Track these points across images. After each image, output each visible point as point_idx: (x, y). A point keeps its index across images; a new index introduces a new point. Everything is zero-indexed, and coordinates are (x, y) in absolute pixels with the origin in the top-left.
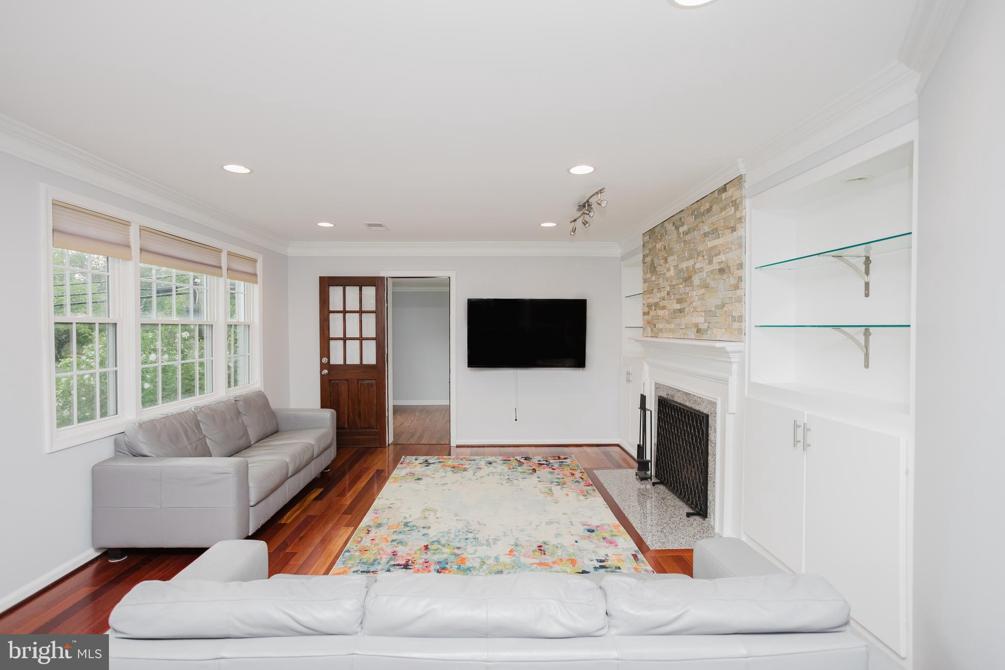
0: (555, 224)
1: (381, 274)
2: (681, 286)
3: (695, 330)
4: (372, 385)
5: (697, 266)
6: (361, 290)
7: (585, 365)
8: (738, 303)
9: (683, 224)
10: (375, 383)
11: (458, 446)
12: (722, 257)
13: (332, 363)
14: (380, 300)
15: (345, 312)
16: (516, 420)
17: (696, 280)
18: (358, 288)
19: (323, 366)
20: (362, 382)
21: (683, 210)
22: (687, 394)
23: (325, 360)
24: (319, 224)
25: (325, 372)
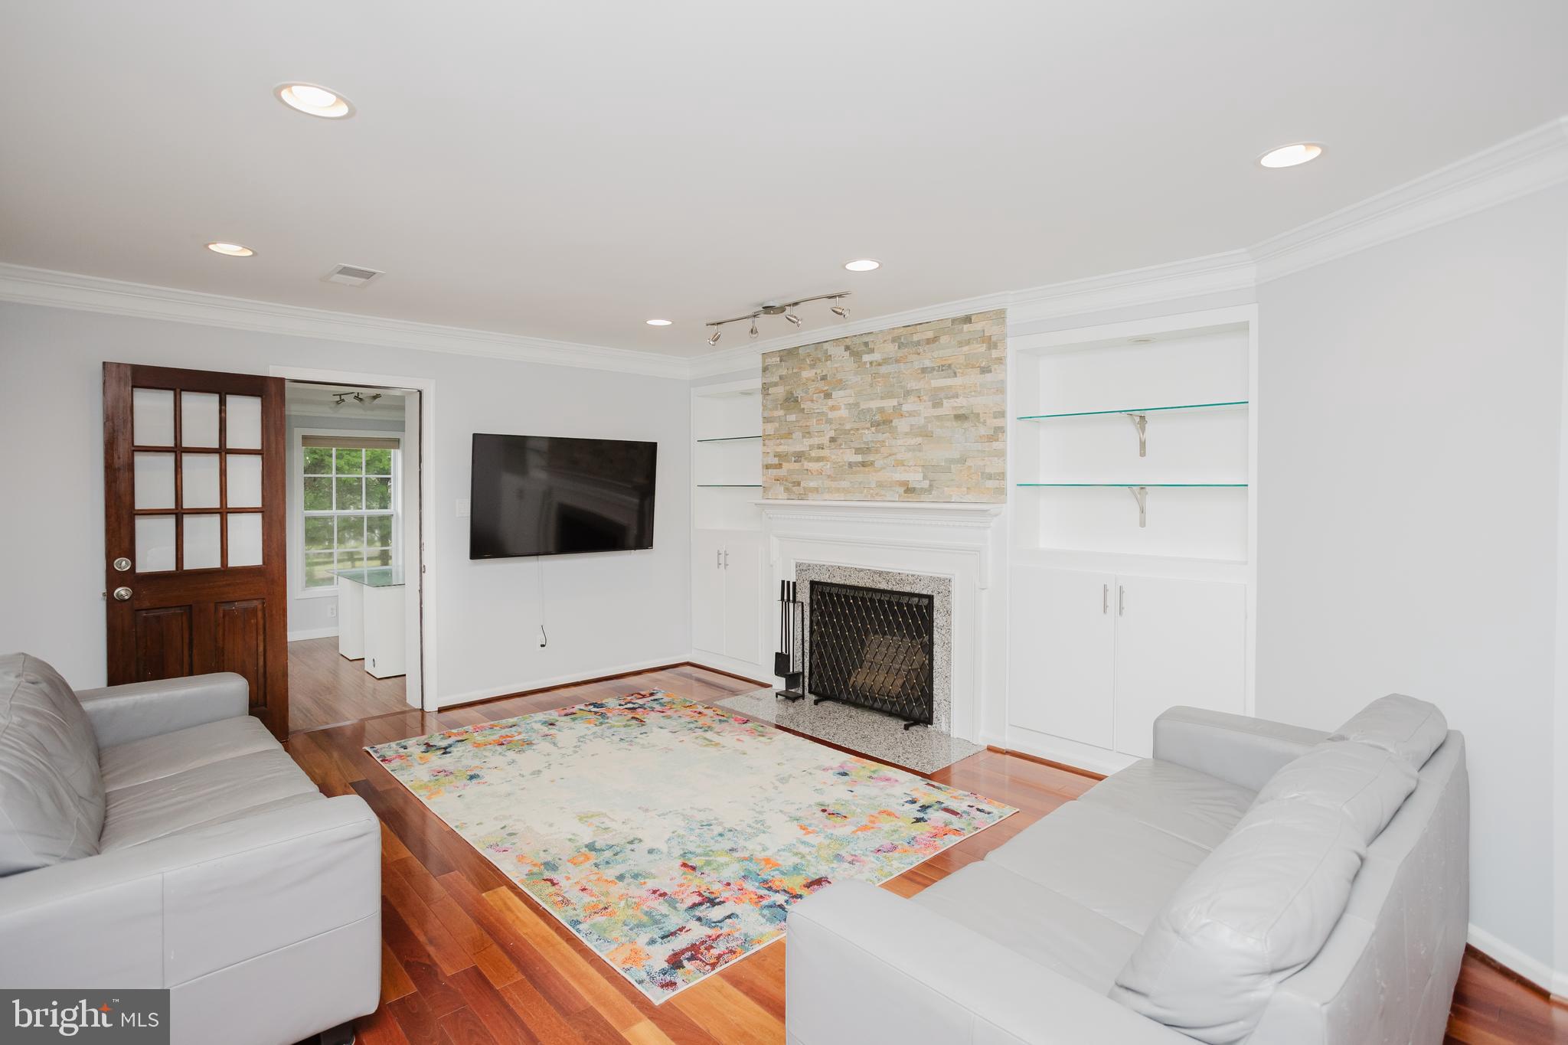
0: (670, 323)
1: (273, 372)
2: (866, 432)
3: (902, 490)
4: (254, 611)
5: (905, 408)
6: (222, 403)
7: (652, 546)
8: (996, 458)
9: (872, 351)
10: (260, 606)
11: (441, 710)
12: (961, 401)
13: (139, 570)
14: (274, 425)
15: (178, 450)
16: (543, 646)
17: (902, 425)
18: (215, 398)
19: (114, 578)
20: (227, 607)
21: (872, 333)
22: (880, 573)
23: (123, 564)
24: (212, 247)
25: (122, 592)
